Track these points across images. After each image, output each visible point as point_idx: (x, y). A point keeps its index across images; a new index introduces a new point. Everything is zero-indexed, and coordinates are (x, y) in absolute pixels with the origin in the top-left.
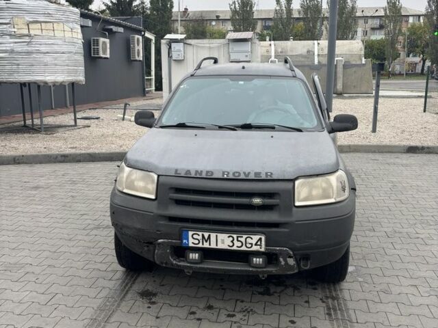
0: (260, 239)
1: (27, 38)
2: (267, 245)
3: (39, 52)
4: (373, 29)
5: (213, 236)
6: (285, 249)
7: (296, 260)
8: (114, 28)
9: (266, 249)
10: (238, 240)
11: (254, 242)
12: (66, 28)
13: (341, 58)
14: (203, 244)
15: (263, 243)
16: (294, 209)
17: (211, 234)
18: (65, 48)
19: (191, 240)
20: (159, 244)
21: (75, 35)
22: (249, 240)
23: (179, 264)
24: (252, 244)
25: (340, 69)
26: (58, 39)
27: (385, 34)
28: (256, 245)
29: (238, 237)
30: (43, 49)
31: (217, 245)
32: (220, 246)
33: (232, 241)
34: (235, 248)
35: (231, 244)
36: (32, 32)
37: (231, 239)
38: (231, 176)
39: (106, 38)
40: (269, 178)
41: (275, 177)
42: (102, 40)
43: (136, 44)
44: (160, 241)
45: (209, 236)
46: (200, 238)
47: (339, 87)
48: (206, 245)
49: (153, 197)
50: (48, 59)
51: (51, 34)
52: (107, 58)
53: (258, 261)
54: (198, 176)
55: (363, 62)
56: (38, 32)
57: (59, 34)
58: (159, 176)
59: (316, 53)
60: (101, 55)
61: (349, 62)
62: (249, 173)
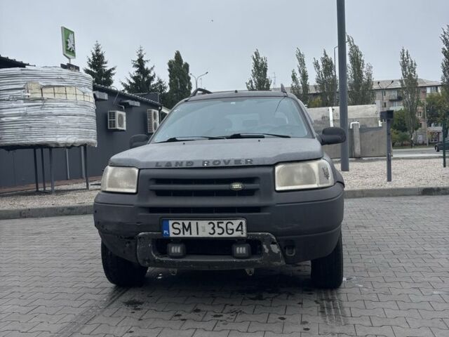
0: (241, 224)
1: (41, 101)
2: (248, 231)
3: (51, 114)
4: (392, 101)
5: (193, 223)
6: (267, 234)
7: (280, 247)
8: (131, 102)
9: (248, 235)
10: (219, 227)
11: (235, 228)
12: (78, 92)
13: (356, 122)
14: (184, 234)
15: (244, 228)
16: (275, 193)
17: (192, 222)
18: (77, 111)
19: (172, 230)
20: (140, 238)
21: (87, 99)
22: (230, 226)
23: (161, 259)
24: (233, 230)
25: (357, 134)
26: (70, 102)
27: (404, 105)
28: (237, 230)
29: (218, 223)
30: (55, 111)
31: (198, 234)
32: (202, 234)
33: (213, 228)
34: (216, 235)
35: (212, 232)
36: (45, 96)
37: (212, 225)
38: (211, 165)
39: (122, 111)
40: (249, 164)
41: (254, 163)
42: (118, 113)
43: (153, 119)
44: (140, 234)
45: (190, 224)
46: (180, 227)
47: (357, 150)
48: (187, 235)
49: (134, 191)
50: (60, 121)
51: (63, 97)
52: (123, 130)
53: (241, 250)
54: (178, 166)
55: (380, 125)
56: (51, 96)
57: (71, 97)
58: (140, 170)
59: (331, 119)
60: (118, 127)
61: (365, 125)
62: (229, 161)
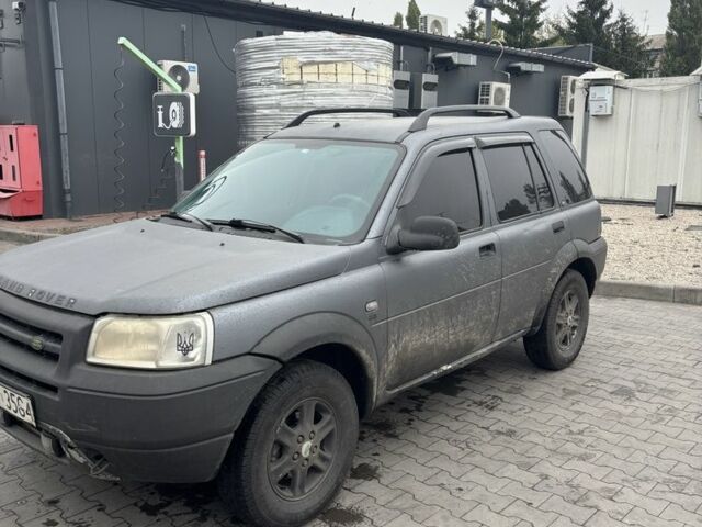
0: (28, 405)
1: (298, 86)
2: (38, 417)
6: (57, 430)
8: (524, 66)
10: (12, 400)
12: (357, 70)
15: (31, 412)
16: (83, 366)
21: (371, 80)
22: (21, 404)
24: (24, 410)
26: (341, 87)
28: (27, 413)
29: (11, 395)
34: (12, 412)
36: (306, 78)
38: (35, 297)
39: (505, 82)
40: (69, 308)
41: (75, 308)
42: (495, 85)
43: (569, 91)
51: (332, 79)
54: (9, 290)
56: (314, 78)
57: (344, 79)
